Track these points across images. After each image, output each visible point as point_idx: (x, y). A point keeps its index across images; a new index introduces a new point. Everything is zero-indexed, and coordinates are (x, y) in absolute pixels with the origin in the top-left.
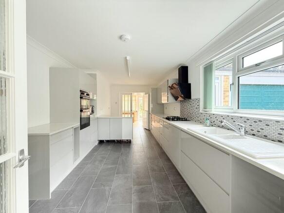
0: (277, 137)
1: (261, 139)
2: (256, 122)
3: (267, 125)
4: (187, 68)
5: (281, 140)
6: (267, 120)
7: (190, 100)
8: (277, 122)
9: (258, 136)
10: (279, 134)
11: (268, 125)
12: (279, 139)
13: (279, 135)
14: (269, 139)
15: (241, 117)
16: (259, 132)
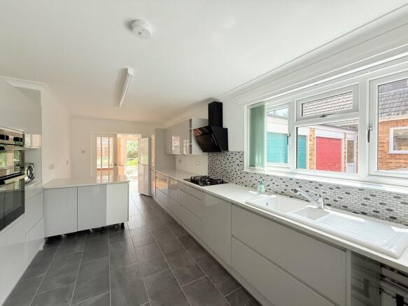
0: (360, 208)
1: (340, 210)
2: (332, 189)
3: (347, 193)
4: (220, 104)
5: (366, 212)
6: (348, 187)
7: (226, 152)
8: (360, 189)
9: (335, 207)
10: (362, 204)
11: (349, 194)
12: (362, 211)
13: (363, 206)
14: (350, 211)
15: (311, 182)
16: (337, 201)
